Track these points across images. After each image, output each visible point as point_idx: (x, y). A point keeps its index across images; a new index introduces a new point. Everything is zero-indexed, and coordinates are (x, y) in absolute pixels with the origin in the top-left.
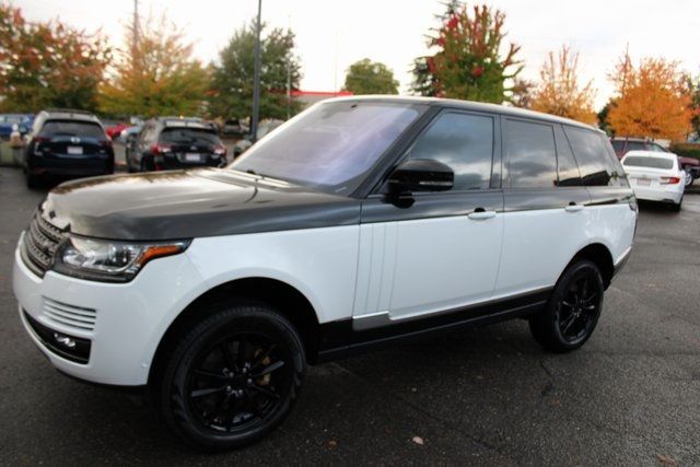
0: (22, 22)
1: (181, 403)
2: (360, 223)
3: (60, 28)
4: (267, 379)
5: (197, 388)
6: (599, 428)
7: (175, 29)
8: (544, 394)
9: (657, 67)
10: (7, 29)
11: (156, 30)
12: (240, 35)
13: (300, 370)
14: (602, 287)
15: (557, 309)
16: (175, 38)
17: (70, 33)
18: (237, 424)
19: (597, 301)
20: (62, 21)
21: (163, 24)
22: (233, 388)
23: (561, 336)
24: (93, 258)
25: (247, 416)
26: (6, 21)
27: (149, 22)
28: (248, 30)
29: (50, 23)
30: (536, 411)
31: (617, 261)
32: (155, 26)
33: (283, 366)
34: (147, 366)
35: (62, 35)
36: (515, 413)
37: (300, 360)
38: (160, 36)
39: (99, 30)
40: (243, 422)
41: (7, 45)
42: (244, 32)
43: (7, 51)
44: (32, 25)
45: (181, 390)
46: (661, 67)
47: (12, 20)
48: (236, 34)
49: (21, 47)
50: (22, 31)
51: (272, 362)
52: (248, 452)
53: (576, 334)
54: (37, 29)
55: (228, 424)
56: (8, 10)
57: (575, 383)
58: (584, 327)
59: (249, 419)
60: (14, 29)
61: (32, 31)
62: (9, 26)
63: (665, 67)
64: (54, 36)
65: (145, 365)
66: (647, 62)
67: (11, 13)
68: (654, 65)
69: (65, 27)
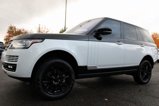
0: (16, 29)
1: (40, 84)
2: (88, 41)
3: (23, 30)
4: (64, 81)
5: (45, 81)
6: (157, 98)
7: (48, 30)
8: (139, 91)
9: (156, 34)
10: (12, 31)
11: (44, 30)
12: (61, 31)
13: (73, 79)
14: (151, 68)
15: (140, 72)
16: (48, 32)
17: (25, 31)
18: (56, 93)
19: (150, 71)
20: (24, 29)
21: (45, 29)
22: (55, 82)
23: (142, 80)
24: (19, 45)
25: (58, 91)
26: (12, 29)
27: (42, 28)
28: (63, 29)
29: (21, 29)
30: (138, 95)
31: (154, 61)
32: (43, 29)
33: (68, 77)
34: (31, 72)
35: (24, 31)
36: (132, 95)
37: (73, 76)
38: (44, 31)
39: (31, 30)
40: (57, 92)
41: (12, 34)
42: (63, 30)
43: (12, 35)
44: (18, 29)
45: (40, 80)
46: (157, 34)
47: (14, 29)
48: (61, 30)
49: (15, 34)
50: (15, 31)
51: (66, 76)
52: (58, 101)
53: (146, 80)
54: (18, 30)
55: (53, 92)
56: (13, 27)
57: (147, 89)
58: (148, 78)
59: (59, 92)
60: (14, 30)
61: (17, 31)
62: (13, 30)
63: (158, 34)
64: (22, 32)
65: (30, 71)
66: (153, 33)
67: (14, 27)
68: (155, 34)
69: (24, 30)
